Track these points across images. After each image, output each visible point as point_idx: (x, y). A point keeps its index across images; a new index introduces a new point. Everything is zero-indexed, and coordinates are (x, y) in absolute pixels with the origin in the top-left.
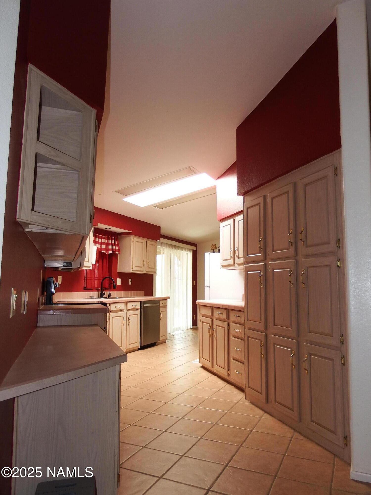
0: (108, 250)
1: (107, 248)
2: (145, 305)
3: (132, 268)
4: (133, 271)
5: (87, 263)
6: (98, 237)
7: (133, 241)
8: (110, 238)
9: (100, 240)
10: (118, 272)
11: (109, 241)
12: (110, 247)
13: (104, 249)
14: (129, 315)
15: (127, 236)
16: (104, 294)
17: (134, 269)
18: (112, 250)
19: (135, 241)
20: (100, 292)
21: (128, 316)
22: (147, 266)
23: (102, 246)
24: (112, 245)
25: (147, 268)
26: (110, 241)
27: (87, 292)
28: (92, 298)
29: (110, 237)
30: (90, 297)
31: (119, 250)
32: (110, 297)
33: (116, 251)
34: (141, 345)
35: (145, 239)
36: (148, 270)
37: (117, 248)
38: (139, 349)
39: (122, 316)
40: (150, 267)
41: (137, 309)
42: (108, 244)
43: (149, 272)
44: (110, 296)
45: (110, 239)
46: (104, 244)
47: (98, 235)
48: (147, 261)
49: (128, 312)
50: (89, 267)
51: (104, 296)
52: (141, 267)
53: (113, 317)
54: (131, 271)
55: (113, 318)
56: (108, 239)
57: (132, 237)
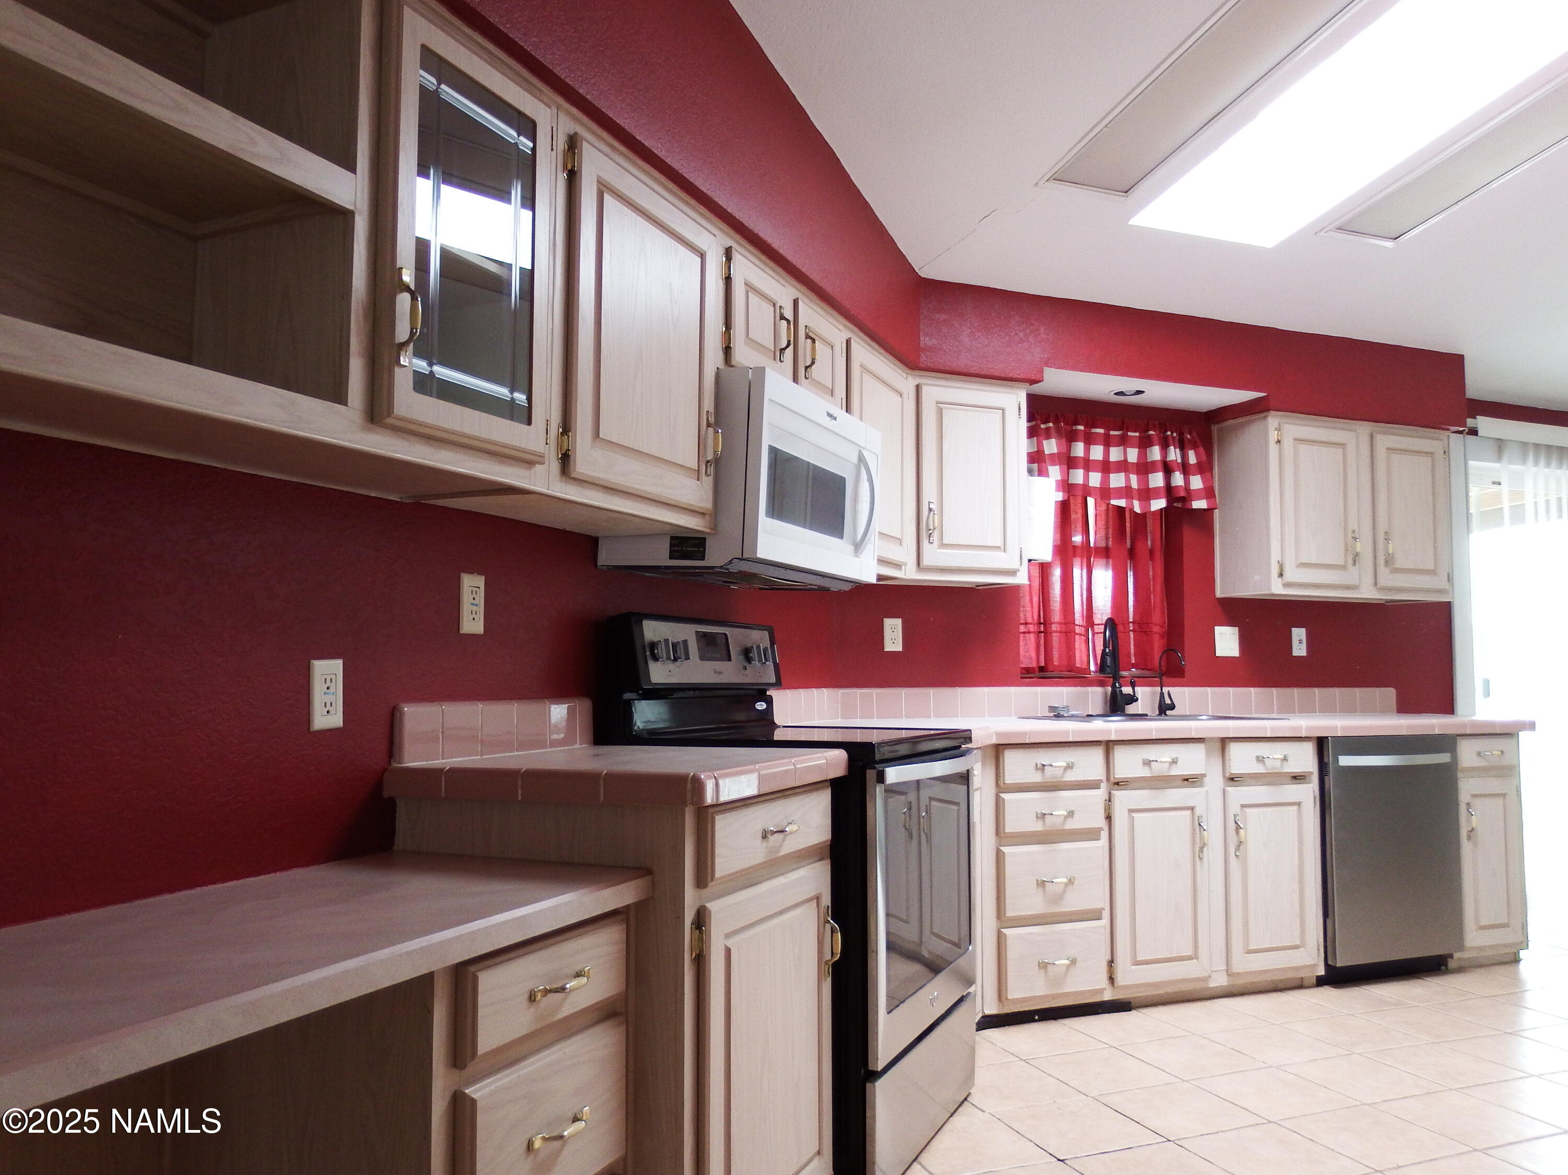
0: (1146, 494)
1: (1143, 487)
2: (1345, 761)
3: (1281, 575)
4: (1287, 585)
5: (1000, 554)
6: (1081, 436)
7: (1279, 442)
8: (1156, 439)
9: (1097, 453)
10: (1219, 594)
11: (1151, 452)
12: (1157, 480)
13: (1127, 492)
14: (1243, 806)
15: (1249, 422)
16: (1132, 699)
17: (1290, 576)
18: (1169, 490)
19: (1288, 443)
20: (1110, 689)
21: (1234, 808)
22: (1381, 562)
23: (1113, 477)
24: (1168, 469)
25: (1383, 571)
26: (1155, 453)
27: (1039, 689)
28: (1058, 716)
29: (1151, 432)
30: (1052, 709)
31: (1209, 492)
32: (1168, 712)
33: (1189, 495)
34: (1330, 962)
35: (1363, 429)
36: (1387, 578)
37: (1196, 482)
38: (1321, 982)
39: (1192, 809)
40: (1399, 564)
41: (1295, 778)
42: (1144, 468)
43: (1400, 590)
44: (1165, 708)
45: (1151, 444)
46: (1123, 466)
47: (1081, 428)
48: (1381, 536)
49: (1230, 790)
50: (1013, 573)
51: (1131, 709)
52: (1343, 567)
53: (1131, 811)
54: (1277, 589)
55: (1134, 815)
56: (1144, 444)
57: (1273, 421)
